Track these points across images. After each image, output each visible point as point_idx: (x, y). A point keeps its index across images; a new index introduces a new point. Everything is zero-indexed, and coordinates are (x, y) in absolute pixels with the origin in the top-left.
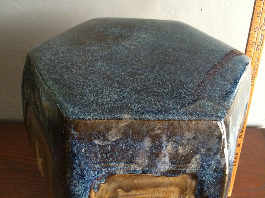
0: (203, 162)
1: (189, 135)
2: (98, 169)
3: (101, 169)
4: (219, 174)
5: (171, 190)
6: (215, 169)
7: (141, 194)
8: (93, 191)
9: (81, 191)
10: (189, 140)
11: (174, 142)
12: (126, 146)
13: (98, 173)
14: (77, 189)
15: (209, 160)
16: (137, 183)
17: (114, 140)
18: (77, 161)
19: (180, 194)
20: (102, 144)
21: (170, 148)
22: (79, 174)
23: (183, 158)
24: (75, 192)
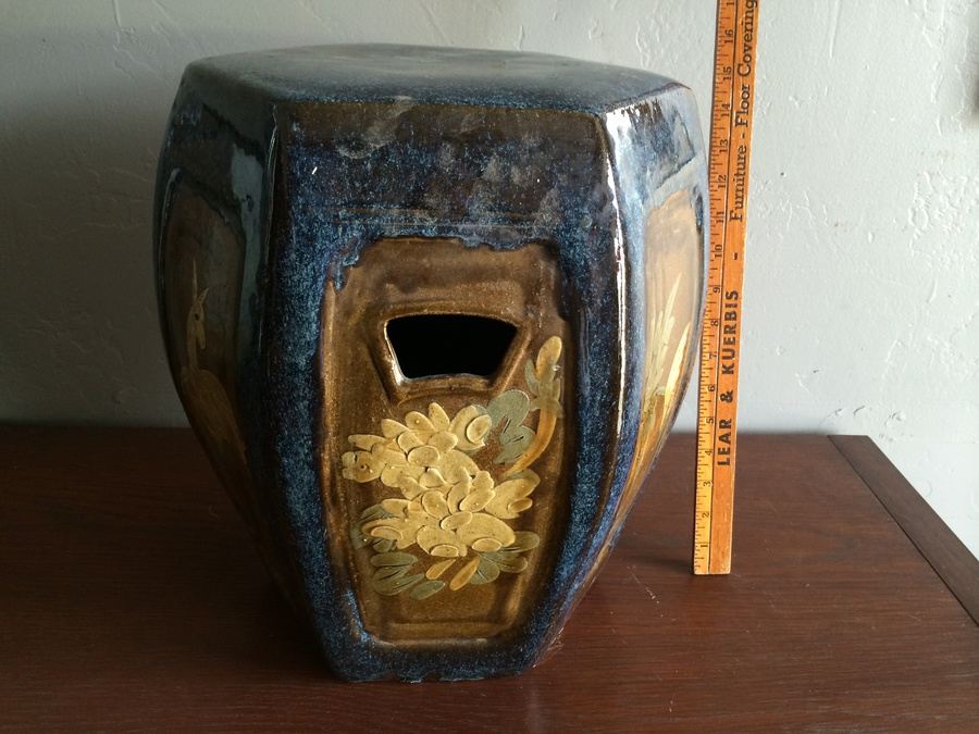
0: (566, 209)
1: (530, 141)
2: (344, 219)
3: (350, 219)
4: (602, 241)
5: (504, 289)
6: (593, 225)
7: (438, 299)
8: (331, 284)
9: (305, 283)
10: (531, 151)
11: (501, 154)
12: (403, 162)
13: (344, 230)
14: (296, 278)
15: (577, 205)
16: (428, 265)
17: (378, 146)
18: (301, 200)
19: (526, 303)
20: (354, 156)
21: (494, 170)
22: (303, 234)
23: (523, 196)
24: (291, 287)
